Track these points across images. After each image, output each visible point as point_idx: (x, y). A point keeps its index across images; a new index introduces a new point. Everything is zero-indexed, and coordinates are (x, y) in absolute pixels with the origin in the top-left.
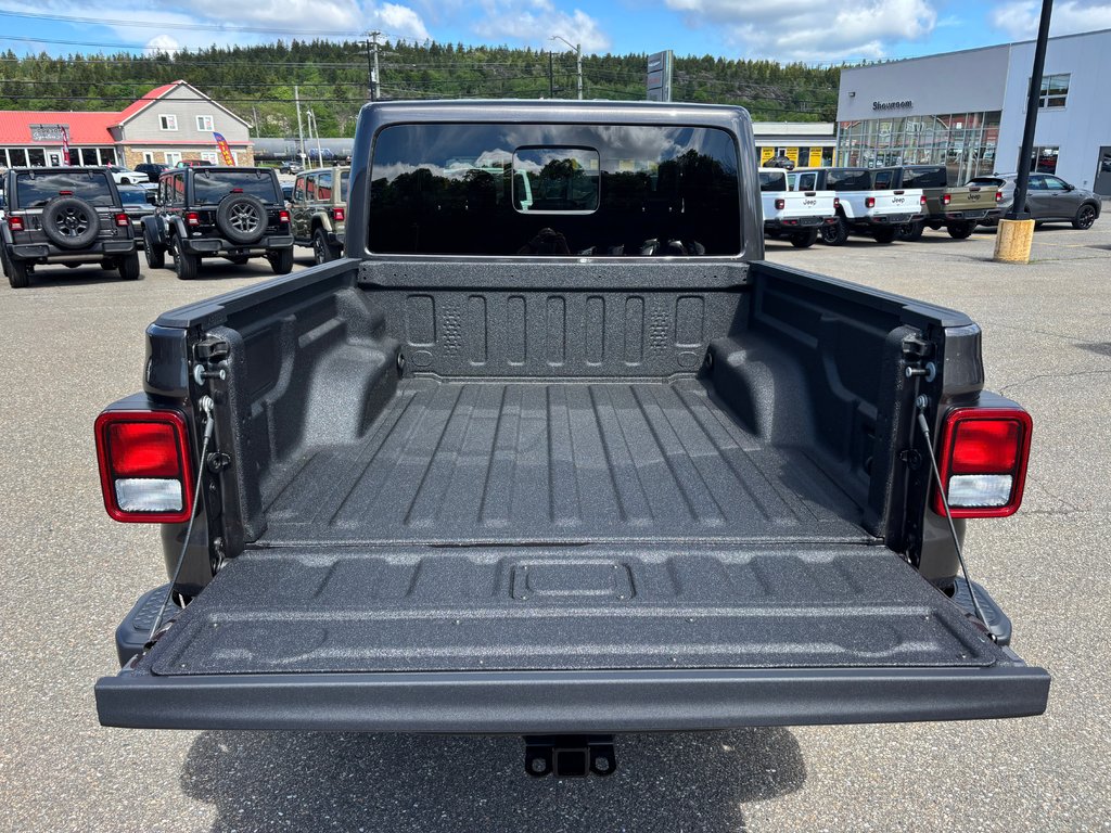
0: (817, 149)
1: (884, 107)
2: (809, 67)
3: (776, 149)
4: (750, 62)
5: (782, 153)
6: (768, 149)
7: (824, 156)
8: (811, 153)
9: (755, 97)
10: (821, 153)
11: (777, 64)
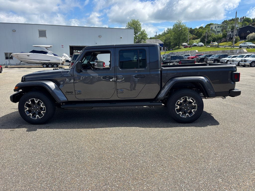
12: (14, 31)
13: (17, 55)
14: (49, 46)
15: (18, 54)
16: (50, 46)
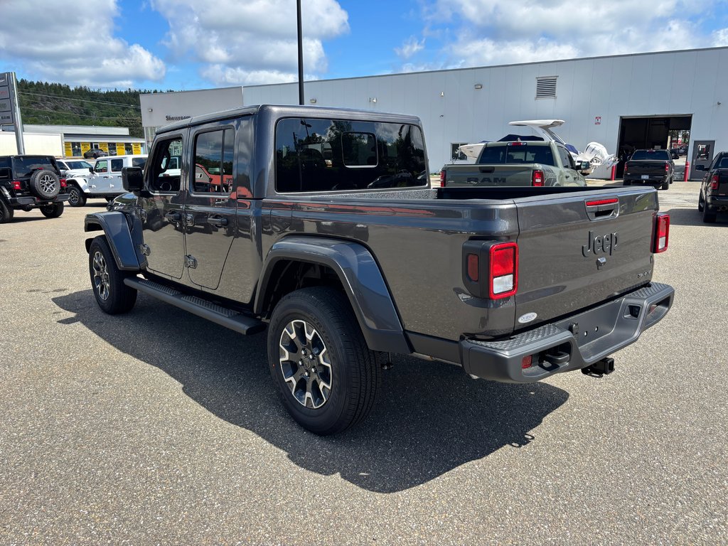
0: (121, 144)
1: (172, 119)
2: (92, 90)
3: (91, 144)
4: (46, 83)
5: (96, 147)
6: (84, 144)
7: (127, 149)
8: (117, 147)
9: (56, 108)
10: (124, 147)
11: (68, 86)
12: (479, 87)
13: (471, 150)
14: (551, 121)
15: (472, 147)
16: (553, 121)
